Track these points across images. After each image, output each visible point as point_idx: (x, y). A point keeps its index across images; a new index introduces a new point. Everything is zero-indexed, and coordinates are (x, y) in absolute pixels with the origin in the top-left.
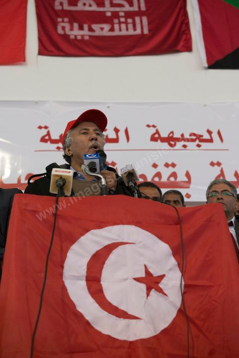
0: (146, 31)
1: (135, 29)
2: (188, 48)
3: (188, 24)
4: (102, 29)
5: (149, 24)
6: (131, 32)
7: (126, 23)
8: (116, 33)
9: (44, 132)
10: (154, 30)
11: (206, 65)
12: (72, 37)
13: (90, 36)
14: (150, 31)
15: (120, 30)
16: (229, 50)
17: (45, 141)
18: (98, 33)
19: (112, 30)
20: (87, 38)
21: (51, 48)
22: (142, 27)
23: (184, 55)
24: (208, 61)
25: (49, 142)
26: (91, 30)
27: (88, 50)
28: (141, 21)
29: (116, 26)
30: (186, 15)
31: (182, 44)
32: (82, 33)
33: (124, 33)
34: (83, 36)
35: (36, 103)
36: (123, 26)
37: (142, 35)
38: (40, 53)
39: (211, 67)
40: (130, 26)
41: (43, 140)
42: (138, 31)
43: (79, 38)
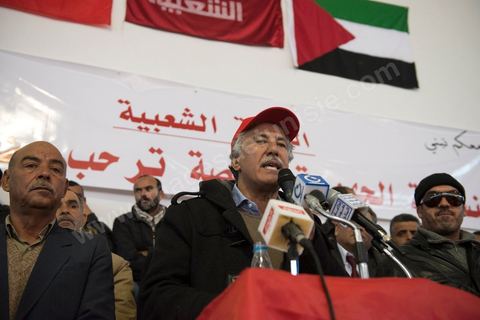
0: (240, 18)
1: (229, 13)
2: (280, 44)
3: (281, 20)
4: (196, 7)
5: (244, 11)
6: (224, 16)
7: (220, 5)
8: (209, 14)
9: (125, 107)
10: (248, 20)
11: (297, 65)
12: (164, 9)
13: (183, 12)
14: (244, 18)
15: (214, 11)
16: (318, 53)
17: (126, 118)
18: (191, 10)
19: (206, 9)
20: (179, 13)
21: (141, 16)
22: (235, 13)
23: (275, 51)
24: (299, 61)
25: (130, 120)
26: (184, 5)
27: (179, 25)
28: (236, 8)
29: (210, 7)
30: (279, 10)
31: (274, 39)
32: (174, 6)
33: (217, 15)
34: (175, 10)
35: (119, 73)
36: (217, 8)
37: (236, 22)
38: (128, 19)
39: (302, 67)
40: (225, 10)
41: (123, 116)
42: (232, 17)
43: (171, 11)
